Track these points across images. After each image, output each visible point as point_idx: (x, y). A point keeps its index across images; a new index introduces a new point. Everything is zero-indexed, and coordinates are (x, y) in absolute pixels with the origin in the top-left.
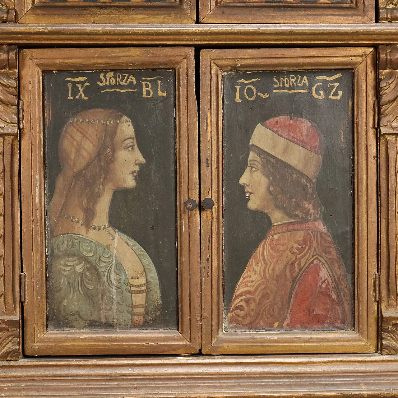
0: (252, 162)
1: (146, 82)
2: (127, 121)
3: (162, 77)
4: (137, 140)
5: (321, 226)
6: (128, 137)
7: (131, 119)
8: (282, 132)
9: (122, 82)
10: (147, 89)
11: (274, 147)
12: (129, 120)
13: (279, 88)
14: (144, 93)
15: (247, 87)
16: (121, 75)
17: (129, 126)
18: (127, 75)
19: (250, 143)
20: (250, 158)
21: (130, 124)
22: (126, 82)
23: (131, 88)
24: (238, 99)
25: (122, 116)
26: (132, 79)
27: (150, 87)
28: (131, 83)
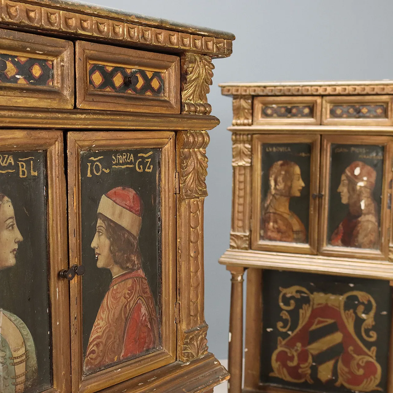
0: (99, 228)
1: (21, 163)
2: (8, 201)
3: (34, 158)
4: (16, 218)
5: (141, 273)
6: (9, 217)
7: (11, 199)
8: (118, 201)
9: (2, 163)
10: (23, 169)
11: (113, 214)
12: (10, 200)
13: (116, 164)
14: (21, 173)
15: (95, 164)
16: (2, 157)
17: (10, 206)
18: (7, 156)
19: (98, 212)
20: (98, 225)
21: (10, 204)
22: (6, 163)
23: (10, 169)
24: (89, 175)
25: (3, 197)
26: (10, 160)
27: (25, 168)
28: (10, 163)
